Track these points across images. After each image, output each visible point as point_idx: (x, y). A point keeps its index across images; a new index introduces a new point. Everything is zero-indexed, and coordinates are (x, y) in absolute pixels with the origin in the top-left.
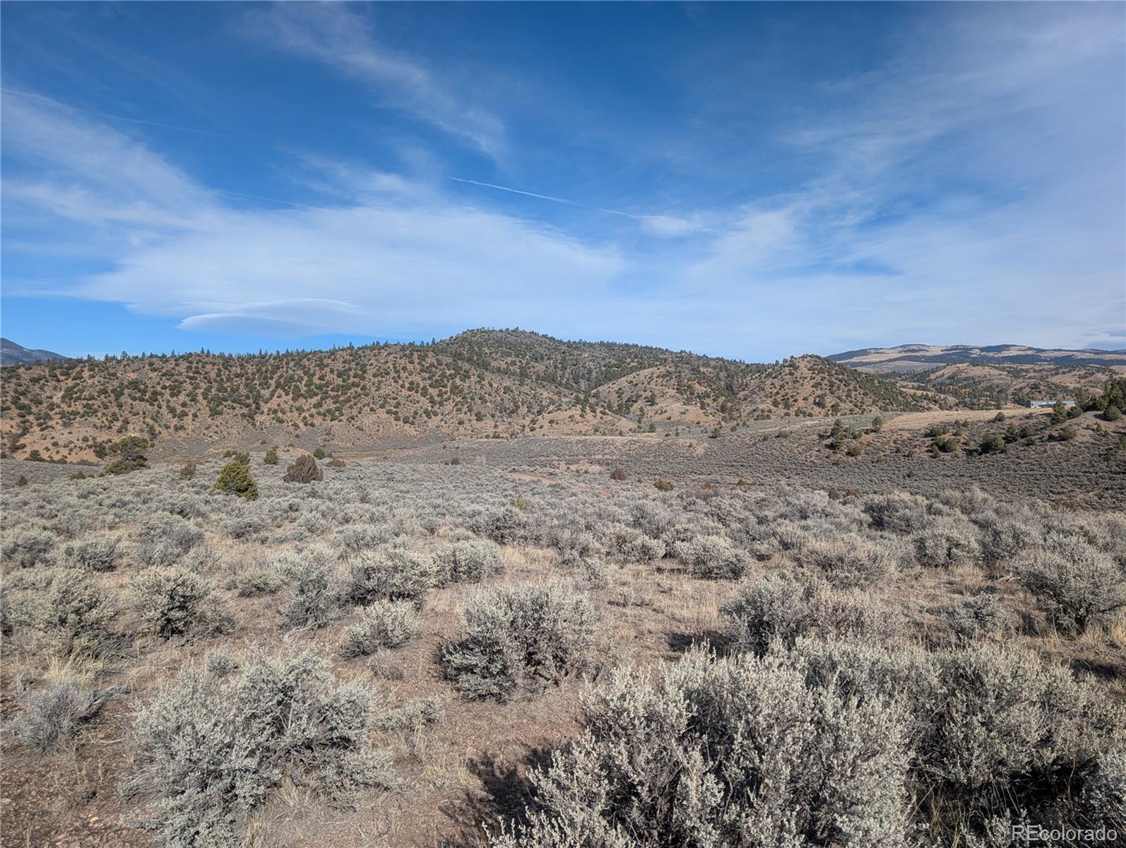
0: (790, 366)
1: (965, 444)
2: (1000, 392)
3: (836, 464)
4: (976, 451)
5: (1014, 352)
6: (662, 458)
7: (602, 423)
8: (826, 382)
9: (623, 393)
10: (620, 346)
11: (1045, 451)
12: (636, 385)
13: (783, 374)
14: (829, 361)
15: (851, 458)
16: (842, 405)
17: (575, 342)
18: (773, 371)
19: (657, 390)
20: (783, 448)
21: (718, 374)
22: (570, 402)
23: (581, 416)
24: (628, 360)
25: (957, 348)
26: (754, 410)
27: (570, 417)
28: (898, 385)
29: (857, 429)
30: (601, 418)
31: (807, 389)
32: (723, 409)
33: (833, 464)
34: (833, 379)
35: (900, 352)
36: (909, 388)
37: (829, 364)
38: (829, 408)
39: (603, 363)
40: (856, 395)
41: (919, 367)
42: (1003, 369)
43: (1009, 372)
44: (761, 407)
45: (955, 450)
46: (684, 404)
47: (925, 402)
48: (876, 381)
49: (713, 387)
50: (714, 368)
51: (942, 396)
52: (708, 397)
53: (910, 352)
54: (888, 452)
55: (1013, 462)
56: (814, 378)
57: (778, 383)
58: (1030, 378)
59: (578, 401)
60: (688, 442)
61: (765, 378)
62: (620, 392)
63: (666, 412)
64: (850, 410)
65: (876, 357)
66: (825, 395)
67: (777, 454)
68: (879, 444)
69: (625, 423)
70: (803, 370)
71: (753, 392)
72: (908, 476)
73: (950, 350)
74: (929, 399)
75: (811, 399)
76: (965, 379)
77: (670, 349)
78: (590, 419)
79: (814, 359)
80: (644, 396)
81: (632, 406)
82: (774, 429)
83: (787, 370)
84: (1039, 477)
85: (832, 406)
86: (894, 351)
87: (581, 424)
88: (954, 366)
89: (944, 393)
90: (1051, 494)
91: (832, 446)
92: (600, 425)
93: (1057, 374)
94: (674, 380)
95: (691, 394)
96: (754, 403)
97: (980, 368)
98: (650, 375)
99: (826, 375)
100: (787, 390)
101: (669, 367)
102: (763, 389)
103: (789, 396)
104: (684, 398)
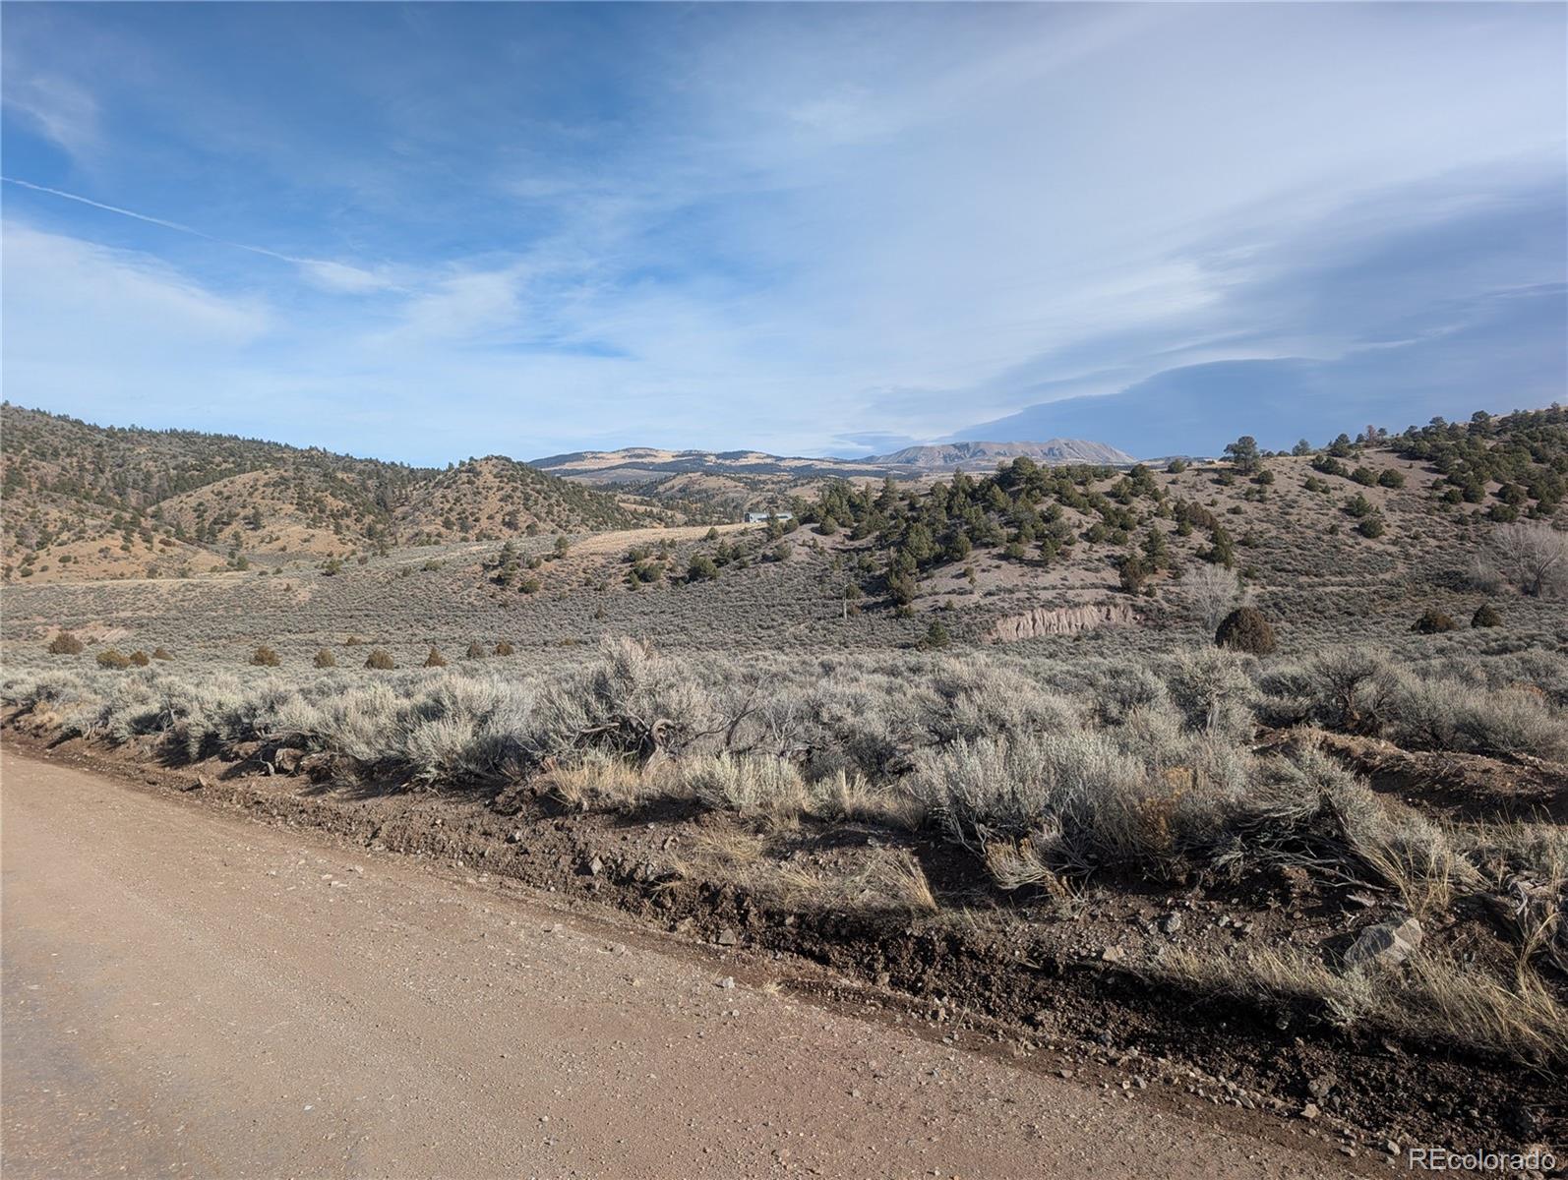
0: (469, 471)
1: (670, 570)
2: (735, 507)
3: (504, 605)
4: (682, 578)
5: (752, 460)
7: (163, 560)
8: (519, 494)
9: (205, 511)
10: (205, 437)
11: (758, 576)
12: (228, 498)
13: (460, 482)
15: (526, 596)
16: (541, 525)
17: (122, 430)
18: (447, 479)
19: (264, 505)
20: (430, 586)
21: (365, 482)
22: (102, 526)
23: (123, 548)
24: (218, 459)
25: (690, 453)
26: (417, 535)
27: (101, 551)
28: (617, 499)
29: (535, 555)
30: (162, 551)
31: (492, 503)
32: (370, 533)
33: (500, 605)
34: (529, 491)
35: (624, 457)
36: (629, 503)
37: (522, 470)
38: (524, 529)
39: (172, 463)
40: (559, 512)
41: (646, 476)
42: (739, 480)
43: (746, 484)
44: (427, 529)
45: (658, 578)
46: (308, 526)
47: (648, 520)
48: (586, 493)
49: (357, 500)
50: (359, 474)
51: (669, 513)
52: (348, 515)
53: (636, 458)
54: (575, 585)
55: (722, 591)
56: (502, 489)
57: (451, 495)
58: (768, 491)
59: (118, 523)
60: (286, 583)
61: (434, 487)
62: (200, 510)
63: (277, 539)
64: (552, 532)
65: (593, 464)
66: (518, 511)
67: (421, 595)
68: (564, 575)
69: (204, 558)
70: (488, 477)
71: (416, 509)
72: (597, 617)
73: (682, 456)
74: (653, 517)
75: (499, 518)
76: (699, 492)
77: (292, 444)
78: (139, 553)
79: (502, 462)
80: (242, 514)
81: (220, 531)
82: (423, 559)
83: (464, 477)
84: (748, 608)
85: (528, 527)
86: (616, 455)
87: (122, 562)
88: (685, 476)
89: (672, 510)
90: (759, 630)
91: (499, 581)
92: (159, 562)
93: (796, 486)
94: (292, 490)
95: (322, 511)
96: (417, 524)
97: (714, 478)
98: (251, 483)
99: (518, 484)
100: (464, 506)
101: (286, 471)
102: (430, 504)
103: (467, 513)
104: (308, 518)
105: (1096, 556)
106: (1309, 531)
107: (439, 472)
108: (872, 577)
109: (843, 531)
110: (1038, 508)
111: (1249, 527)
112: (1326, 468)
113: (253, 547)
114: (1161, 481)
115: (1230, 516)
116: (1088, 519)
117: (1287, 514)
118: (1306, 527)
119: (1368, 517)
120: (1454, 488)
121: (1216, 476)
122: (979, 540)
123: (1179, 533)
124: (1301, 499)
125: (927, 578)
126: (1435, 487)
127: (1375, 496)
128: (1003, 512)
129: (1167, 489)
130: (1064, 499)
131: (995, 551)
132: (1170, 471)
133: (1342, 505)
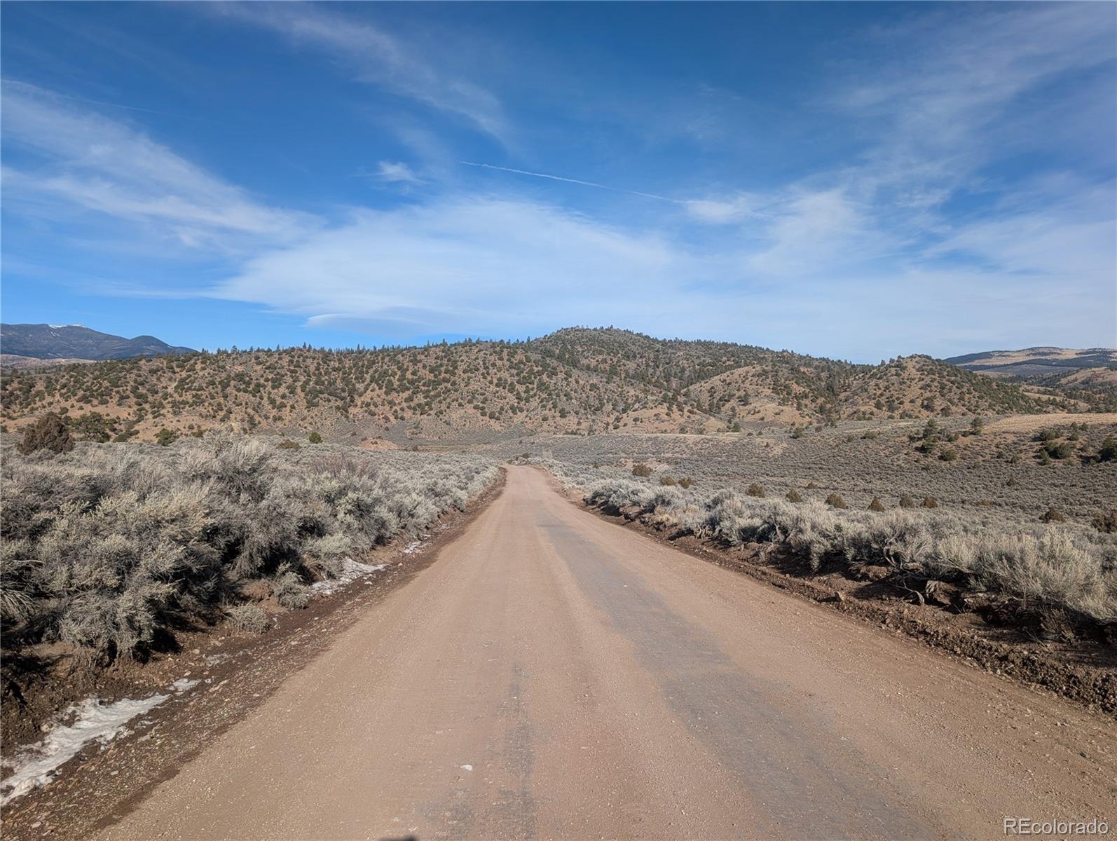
0: (897, 366)
1: (1081, 449)
3: (926, 469)
4: (1094, 457)
7: (689, 423)
8: (937, 384)
9: (715, 393)
10: (717, 344)
12: (730, 384)
13: (889, 374)
15: (944, 463)
16: (954, 408)
17: (670, 341)
18: (878, 372)
19: (751, 389)
20: (868, 451)
21: (819, 374)
22: (656, 400)
23: (667, 414)
24: (725, 359)
25: (1094, 351)
26: (855, 413)
27: (655, 415)
28: (1021, 389)
29: (953, 431)
30: (689, 417)
31: (914, 391)
32: (821, 410)
33: (923, 469)
34: (944, 381)
35: (1028, 355)
36: (1033, 393)
37: (940, 365)
38: (940, 411)
39: (697, 362)
40: (969, 398)
41: (1049, 371)
44: (863, 409)
45: (1069, 456)
46: (779, 404)
47: (1050, 406)
48: (994, 384)
49: (813, 387)
50: (816, 368)
51: (1072, 401)
52: (806, 397)
53: (1040, 356)
54: (988, 457)
56: (923, 379)
57: (882, 384)
59: (665, 399)
60: (767, 442)
61: (869, 378)
62: (712, 392)
63: (759, 412)
64: (961, 414)
65: (1000, 361)
66: (935, 397)
67: (861, 456)
68: (978, 448)
69: (713, 422)
70: (912, 371)
71: (855, 394)
72: (1008, 484)
73: (1086, 353)
74: (1056, 404)
75: (919, 402)
76: (1102, 384)
77: (770, 348)
78: (676, 418)
79: (924, 359)
80: (737, 395)
81: (723, 405)
82: (864, 430)
83: (893, 371)
85: (942, 410)
86: (1021, 354)
87: (666, 423)
88: (1089, 370)
89: (1075, 399)
91: (922, 449)
92: (687, 424)
94: (770, 379)
95: (789, 394)
96: (856, 405)
98: (744, 374)
99: (936, 376)
100: (892, 392)
101: (767, 366)
102: (866, 391)
103: (894, 398)
104: (779, 399)
107: (873, 367)
113: (743, 417)
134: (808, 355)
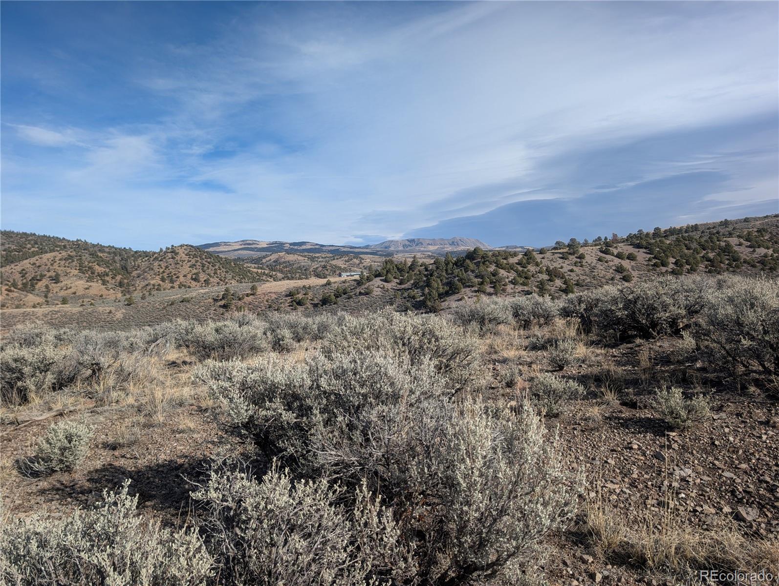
0: (172, 252)
1: (311, 300)
2: (306, 270)
4: (319, 304)
5: (308, 246)
6: (85, 324)
8: (199, 264)
9: (26, 274)
11: (359, 302)
12: (39, 266)
13: (167, 258)
14: (197, 248)
16: (211, 279)
18: (160, 256)
19: (60, 270)
21: (114, 258)
24: (28, 246)
25: (276, 243)
26: (147, 285)
28: (245, 266)
29: (240, 294)
30: (7, 295)
31: (185, 269)
32: (121, 284)
34: (204, 262)
35: (241, 245)
36: (253, 268)
37: (200, 251)
38: (203, 282)
40: (220, 273)
41: (255, 255)
42: (305, 256)
43: (309, 258)
44: (152, 282)
45: (306, 304)
46: (87, 281)
47: (265, 277)
48: (232, 263)
49: (111, 268)
50: (109, 253)
51: (274, 273)
52: (107, 275)
53: (248, 245)
54: (264, 308)
56: (190, 261)
57: (163, 264)
58: (320, 262)
60: (108, 309)
61: (153, 261)
62: (23, 273)
63: (70, 288)
64: (218, 283)
65: (225, 248)
66: (199, 273)
68: (257, 303)
70: (182, 255)
71: (145, 272)
73: (272, 244)
74: (267, 275)
75: (189, 276)
76: (285, 262)
77: (66, 238)
79: (189, 247)
80: (48, 275)
81: (36, 284)
82: (177, 296)
83: (170, 255)
85: (205, 281)
86: (237, 244)
88: (276, 254)
89: (274, 271)
91: (224, 306)
92: (6, 301)
93: (334, 259)
94: (76, 262)
95: (93, 273)
96: (146, 280)
97: (292, 255)
98: (52, 259)
99: (198, 259)
100: (171, 270)
101: (71, 252)
102: (152, 269)
103: (172, 274)
104: (86, 277)
105: (517, 291)
106: (603, 279)
107: (155, 253)
108: (416, 301)
109: (395, 280)
110: (489, 269)
111: (578, 278)
112: (606, 252)
113: (57, 292)
114: (538, 257)
115: (569, 273)
116: (511, 275)
117: (593, 272)
118: (602, 277)
119: (625, 273)
120: (656, 260)
121: (561, 256)
122: (466, 284)
123: (550, 280)
124: (598, 265)
125: (444, 301)
126: (649, 260)
127: (626, 264)
128: (473, 271)
129: (541, 261)
130: (498, 265)
131: (473, 289)
132: (541, 253)
133: (614, 268)
134: (98, 244)
